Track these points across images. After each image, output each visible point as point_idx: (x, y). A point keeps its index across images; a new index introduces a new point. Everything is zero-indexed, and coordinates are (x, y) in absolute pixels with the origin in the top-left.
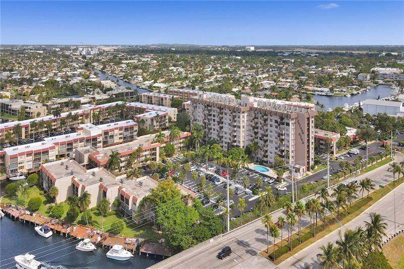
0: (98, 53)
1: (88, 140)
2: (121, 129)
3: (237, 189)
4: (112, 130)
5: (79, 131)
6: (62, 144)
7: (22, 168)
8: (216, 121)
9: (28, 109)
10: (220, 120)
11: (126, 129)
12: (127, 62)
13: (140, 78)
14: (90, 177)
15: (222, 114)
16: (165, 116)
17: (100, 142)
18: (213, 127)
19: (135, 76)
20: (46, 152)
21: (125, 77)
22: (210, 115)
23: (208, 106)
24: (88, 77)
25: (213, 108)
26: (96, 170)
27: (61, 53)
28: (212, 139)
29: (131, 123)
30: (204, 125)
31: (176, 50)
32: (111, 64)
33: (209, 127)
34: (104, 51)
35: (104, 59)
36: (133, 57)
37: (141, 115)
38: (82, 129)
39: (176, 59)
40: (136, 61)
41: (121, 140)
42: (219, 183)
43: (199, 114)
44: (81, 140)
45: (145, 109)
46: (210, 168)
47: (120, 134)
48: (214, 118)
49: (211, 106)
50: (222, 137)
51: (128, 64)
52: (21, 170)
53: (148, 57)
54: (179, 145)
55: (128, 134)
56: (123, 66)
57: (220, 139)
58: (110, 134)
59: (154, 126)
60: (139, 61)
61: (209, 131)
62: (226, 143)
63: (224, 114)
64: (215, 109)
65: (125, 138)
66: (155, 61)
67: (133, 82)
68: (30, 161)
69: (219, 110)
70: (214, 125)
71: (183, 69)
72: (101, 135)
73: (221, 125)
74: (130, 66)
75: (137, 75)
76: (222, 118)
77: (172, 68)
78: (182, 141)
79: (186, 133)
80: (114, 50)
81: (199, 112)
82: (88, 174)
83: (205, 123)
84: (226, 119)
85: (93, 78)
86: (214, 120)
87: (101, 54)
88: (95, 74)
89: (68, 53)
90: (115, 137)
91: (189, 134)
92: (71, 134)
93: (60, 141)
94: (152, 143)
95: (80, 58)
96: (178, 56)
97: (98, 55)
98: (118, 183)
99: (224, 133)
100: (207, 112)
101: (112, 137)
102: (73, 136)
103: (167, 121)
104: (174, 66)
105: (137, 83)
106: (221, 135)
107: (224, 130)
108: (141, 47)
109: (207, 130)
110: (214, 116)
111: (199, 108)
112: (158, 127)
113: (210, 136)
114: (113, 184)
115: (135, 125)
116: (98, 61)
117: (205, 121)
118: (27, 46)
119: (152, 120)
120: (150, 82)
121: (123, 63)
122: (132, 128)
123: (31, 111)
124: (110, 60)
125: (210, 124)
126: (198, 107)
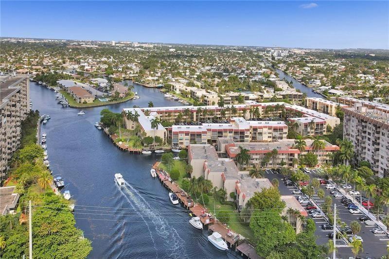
0: (288, 55)
1: (236, 132)
2: (270, 128)
3: (377, 226)
4: (261, 128)
5: (231, 123)
6: (214, 131)
7: (182, 143)
8: (371, 141)
9: (206, 98)
10: (376, 140)
11: (275, 130)
12: (312, 65)
13: (318, 82)
14: (219, 165)
15: (378, 133)
16: (322, 125)
17: (247, 136)
18: (367, 147)
19: (313, 80)
20: (199, 135)
21: (302, 80)
22: (365, 132)
23: (362, 121)
24: (269, 77)
25: (368, 125)
26: (227, 160)
27: (256, 54)
28: (366, 160)
29: (282, 124)
30: (356, 142)
31: (375, 56)
32: (296, 66)
33: (363, 145)
34: (295, 53)
35: (290, 60)
36: (322, 60)
37: (296, 119)
38: (234, 121)
39: (371, 65)
40: (322, 65)
41: (270, 139)
42: (355, 212)
43: (353, 129)
44: (231, 131)
45: (304, 113)
46: (351, 192)
47: (269, 133)
48: (369, 137)
49: (366, 122)
50: (378, 161)
51: (312, 68)
52: (181, 145)
53: (337, 62)
54: (325, 157)
55: (277, 134)
56: (306, 69)
57: (375, 163)
58: (259, 131)
59: (309, 133)
60: (326, 65)
61: (362, 150)
62: (382, 169)
63: (381, 133)
64: (370, 126)
65: (274, 138)
66: (344, 67)
67: (309, 85)
68: (188, 140)
69: (374, 128)
70: (369, 145)
71: (373, 78)
72: (248, 130)
73: (376, 146)
74: (314, 70)
75: (316, 79)
76: (379, 138)
77: (361, 75)
78: (327, 153)
79: (334, 146)
80: (305, 53)
81: (353, 127)
82: (219, 162)
83: (358, 140)
84: (383, 140)
85: (273, 78)
86: (369, 139)
87: (290, 56)
88: (275, 75)
89: (261, 54)
90: (264, 135)
91: (338, 148)
92: (224, 124)
93: (212, 128)
94: (291, 148)
95: (270, 59)
96: (375, 63)
97: (288, 57)
98: (239, 177)
99: (380, 157)
100: (361, 128)
101: (261, 134)
102: (225, 126)
103: (325, 129)
104: (364, 73)
105: (314, 87)
106: (375, 158)
107: (380, 152)
108: (335, 51)
109: (360, 149)
110: (369, 134)
111: (353, 122)
112: (313, 134)
113: (363, 156)
114: (234, 177)
115: (285, 127)
116: (285, 62)
117: (358, 137)
118: (233, 46)
119: (306, 126)
120: (327, 88)
121: (307, 66)
122: (281, 129)
123: (208, 100)
124: (296, 63)
125: (364, 143)
126: (351, 120)
